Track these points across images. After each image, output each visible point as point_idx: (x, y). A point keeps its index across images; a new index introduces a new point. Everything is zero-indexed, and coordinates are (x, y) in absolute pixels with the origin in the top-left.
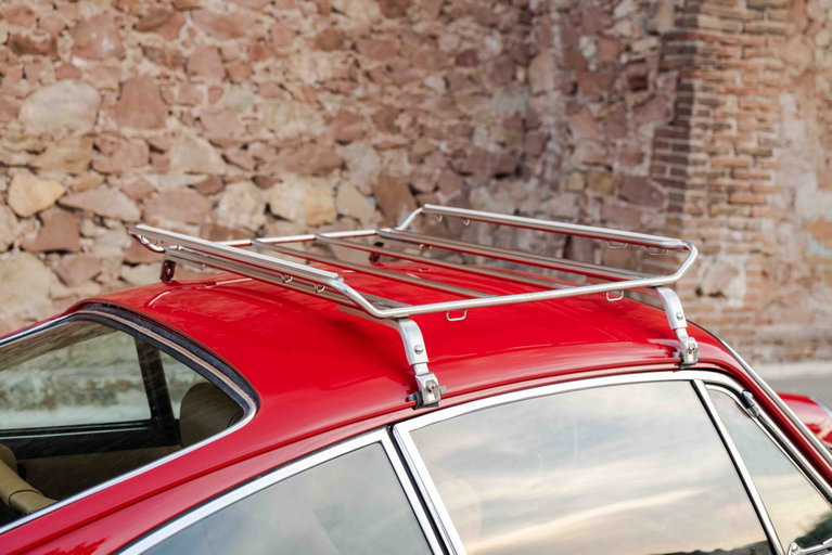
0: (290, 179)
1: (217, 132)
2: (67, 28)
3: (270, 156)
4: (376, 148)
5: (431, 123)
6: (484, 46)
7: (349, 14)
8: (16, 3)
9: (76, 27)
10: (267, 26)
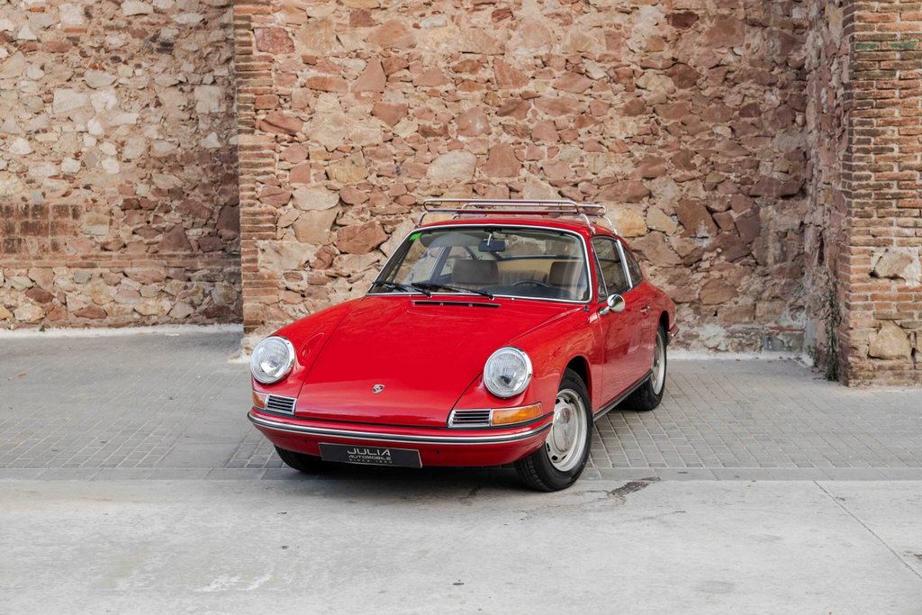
0: (609, 206)
1: (555, 177)
2: (453, 118)
3: (594, 191)
4: (676, 180)
5: (720, 160)
6: (764, 100)
7: (649, 88)
8: (423, 106)
9: (459, 117)
10: (587, 104)
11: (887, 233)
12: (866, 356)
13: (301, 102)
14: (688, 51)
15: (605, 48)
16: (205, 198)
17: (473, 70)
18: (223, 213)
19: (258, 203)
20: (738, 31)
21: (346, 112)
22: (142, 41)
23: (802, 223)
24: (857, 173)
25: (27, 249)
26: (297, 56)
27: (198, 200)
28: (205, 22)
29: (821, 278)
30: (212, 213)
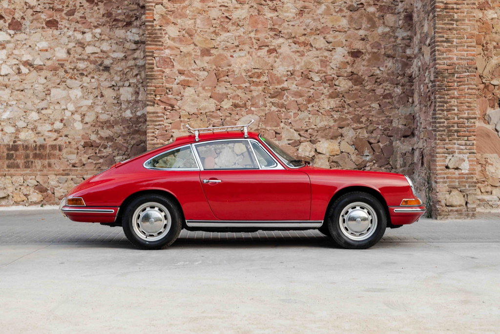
0: (322, 140)
1: (297, 127)
2: (249, 99)
3: (315, 134)
4: (353, 129)
5: (374, 119)
6: (394, 91)
7: (341, 86)
8: (234, 93)
9: (252, 99)
10: (312, 93)
11: (453, 148)
12: (445, 205)
13: (177, 91)
14: (358, 69)
15: (320, 67)
16: (124, 141)
17: (258, 77)
18: (133, 148)
19: (156, 139)
20: (381, 60)
21: (198, 96)
22: (95, 66)
23: (413, 149)
24: (439, 120)
25: (35, 166)
26: (175, 70)
27: (120, 142)
28: (125, 57)
29: (422, 173)
30: (127, 149)
